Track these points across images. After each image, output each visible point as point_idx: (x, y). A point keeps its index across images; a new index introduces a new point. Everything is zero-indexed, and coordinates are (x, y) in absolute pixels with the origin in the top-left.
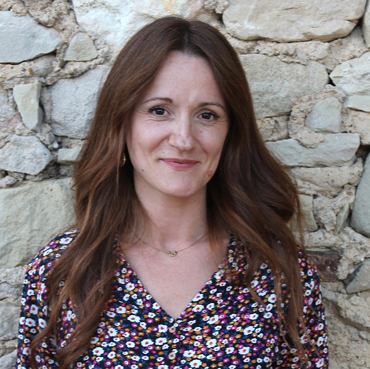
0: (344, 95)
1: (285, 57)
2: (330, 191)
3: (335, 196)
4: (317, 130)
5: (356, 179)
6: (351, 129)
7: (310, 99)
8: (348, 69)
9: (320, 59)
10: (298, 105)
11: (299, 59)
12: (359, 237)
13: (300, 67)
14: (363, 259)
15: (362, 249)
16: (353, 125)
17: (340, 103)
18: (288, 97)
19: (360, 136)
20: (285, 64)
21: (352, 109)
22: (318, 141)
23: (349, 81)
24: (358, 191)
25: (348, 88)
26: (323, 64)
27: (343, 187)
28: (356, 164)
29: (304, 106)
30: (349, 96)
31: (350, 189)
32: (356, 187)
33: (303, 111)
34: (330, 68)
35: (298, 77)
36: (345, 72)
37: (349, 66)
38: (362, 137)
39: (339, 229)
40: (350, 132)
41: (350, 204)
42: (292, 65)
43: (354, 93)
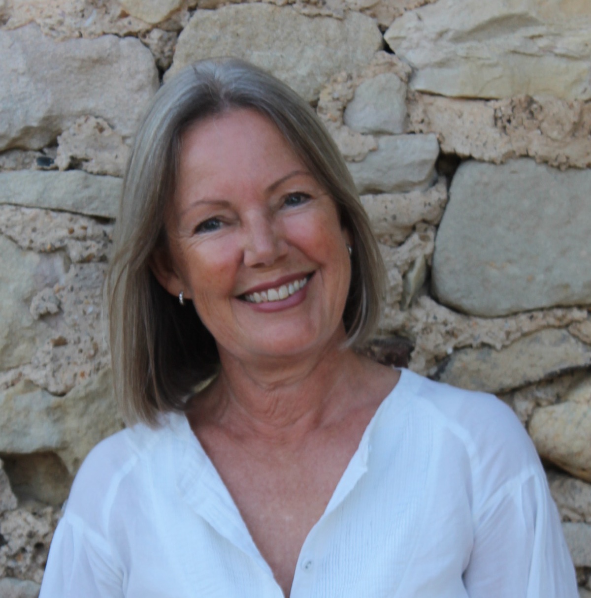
0: (408, 69)
1: (305, 7)
2: (391, 236)
3: (400, 244)
4: (364, 131)
5: (436, 213)
6: (422, 127)
7: (350, 77)
8: (414, 23)
9: (368, 8)
10: (329, 89)
11: (329, 8)
12: (443, 313)
13: (332, 24)
14: (450, 351)
15: (448, 333)
16: (426, 120)
17: (403, 84)
18: (311, 75)
19: (438, 140)
20: (306, 19)
21: (423, 93)
22: (366, 150)
23: (418, 45)
24: (440, 232)
25: (416, 57)
26: (374, 16)
27: (414, 228)
28: (434, 188)
29: (340, 90)
30: (417, 70)
31: (426, 230)
32: (437, 226)
33: (338, 99)
34: (385, 23)
35: (328, 41)
36: (409, 29)
37: (416, 18)
38: (440, 139)
39: (408, 300)
40: (421, 132)
41: (425, 256)
42: (317, 19)
43: (426, 66)
